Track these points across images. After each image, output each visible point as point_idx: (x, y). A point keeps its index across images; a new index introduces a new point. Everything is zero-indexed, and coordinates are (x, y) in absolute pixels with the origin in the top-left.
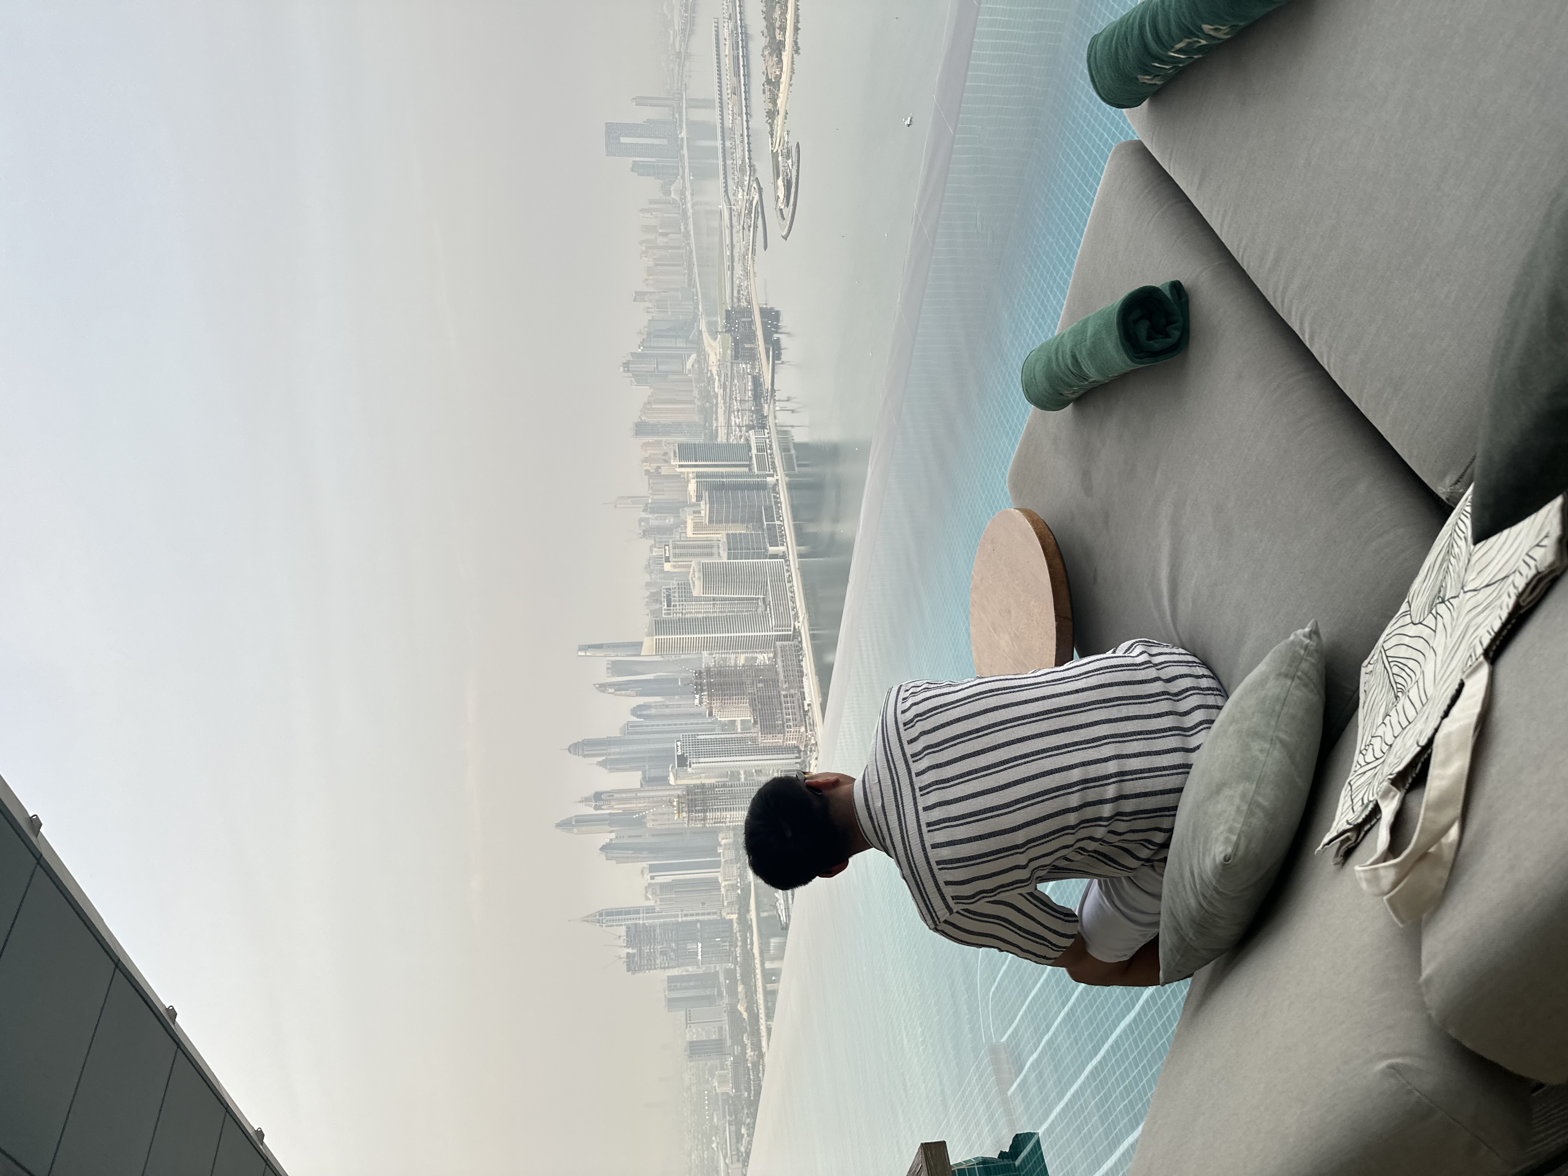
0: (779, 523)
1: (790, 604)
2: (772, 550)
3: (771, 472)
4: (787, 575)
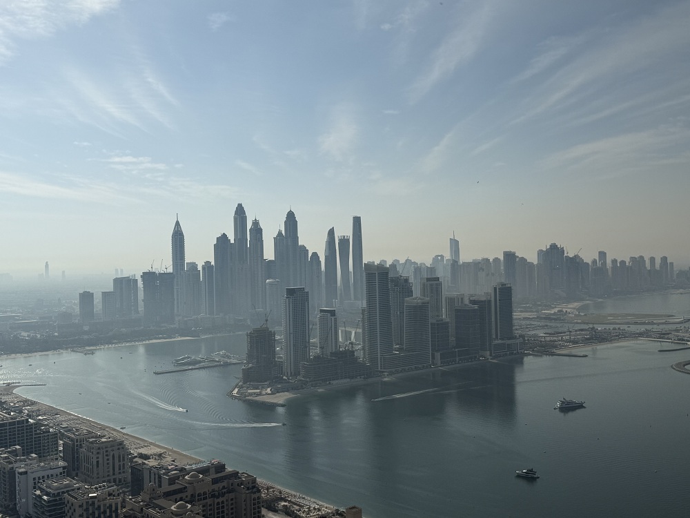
0: (457, 360)
1: (400, 369)
2: (438, 355)
3: (493, 355)
4: (420, 366)
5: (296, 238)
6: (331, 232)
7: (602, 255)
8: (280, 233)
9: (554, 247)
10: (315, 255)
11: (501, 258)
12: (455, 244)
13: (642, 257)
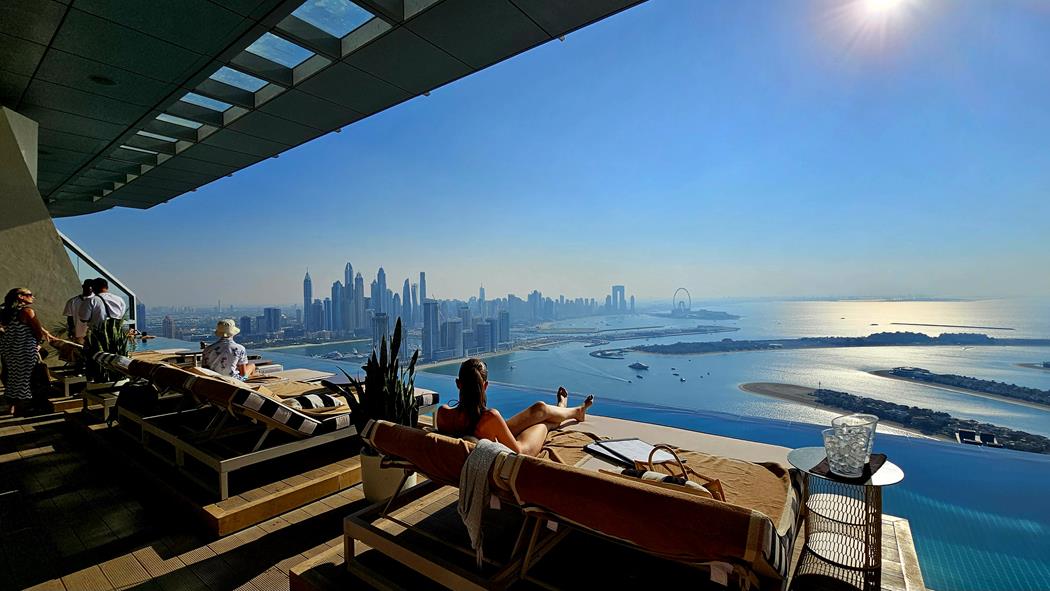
3: (499, 350)
5: (385, 285)
6: (407, 281)
7: (562, 297)
8: (375, 281)
10: (397, 295)
11: (507, 298)
12: (482, 290)
13: (581, 299)
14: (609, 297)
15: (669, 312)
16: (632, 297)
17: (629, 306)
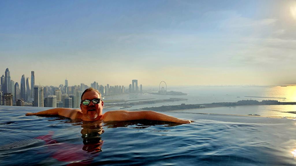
5: (9, 78)
6: (23, 76)
7: (108, 85)
8: (3, 76)
9: (95, 82)
11: (80, 85)
12: (66, 81)
13: (117, 86)
14: (130, 85)
15: (157, 92)
16: (141, 85)
17: (139, 89)
